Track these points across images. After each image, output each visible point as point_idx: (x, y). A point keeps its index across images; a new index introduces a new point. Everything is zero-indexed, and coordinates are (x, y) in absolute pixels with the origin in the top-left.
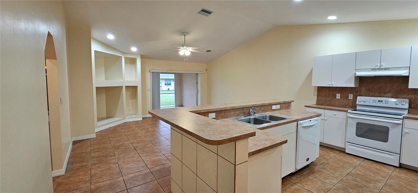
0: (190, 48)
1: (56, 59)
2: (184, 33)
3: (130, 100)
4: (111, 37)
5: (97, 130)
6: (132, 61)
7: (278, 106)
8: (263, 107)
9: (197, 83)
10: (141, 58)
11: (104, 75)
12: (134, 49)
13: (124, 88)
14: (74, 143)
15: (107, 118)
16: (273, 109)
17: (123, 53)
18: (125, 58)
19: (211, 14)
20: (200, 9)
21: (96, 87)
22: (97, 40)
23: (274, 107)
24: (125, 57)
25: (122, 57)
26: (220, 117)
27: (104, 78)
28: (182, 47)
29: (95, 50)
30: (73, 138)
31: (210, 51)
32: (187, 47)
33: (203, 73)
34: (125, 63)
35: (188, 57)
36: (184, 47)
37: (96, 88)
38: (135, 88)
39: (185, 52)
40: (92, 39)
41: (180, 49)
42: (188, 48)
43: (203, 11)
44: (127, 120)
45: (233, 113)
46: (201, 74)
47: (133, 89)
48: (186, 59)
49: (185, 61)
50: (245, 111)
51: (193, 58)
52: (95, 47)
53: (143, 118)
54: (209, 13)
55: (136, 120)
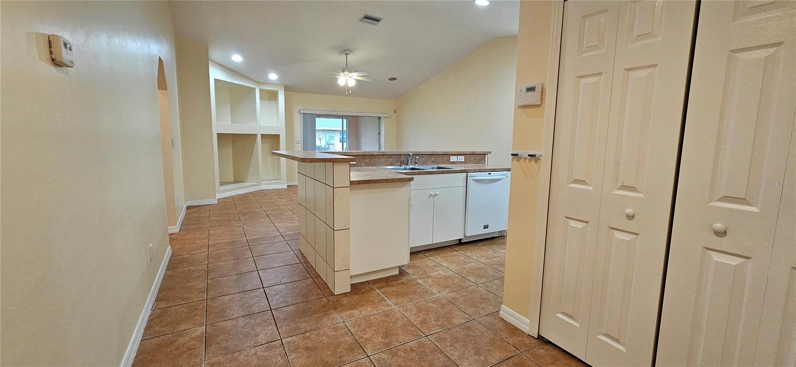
0: (356, 73)
1: (166, 89)
2: (346, 51)
3: (269, 157)
4: (237, 58)
5: (219, 196)
6: (272, 96)
7: (462, 158)
8: (434, 156)
9: (379, 133)
10: (285, 91)
11: (230, 117)
12: (273, 76)
13: (259, 137)
14: (188, 208)
15: (235, 182)
16: (451, 161)
17: (258, 83)
18: (261, 91)
19: (381, 22)
20: (362, 15)
21: (217, 134)
22: (218, 64)
23: (453, 159)
24: (260, 89)
25: (255, 88)
26: (363, 164)
27: (230, 121)
28: (343, 74)
29: (215, 79)
30: (187, 202)
31: (395, 79)
32: (350, 72)
33: (389, 116)
34: (261, 99)
35: (352, 89)
36: (346, 73)
37: (218, 136)
38: (277, 137)
39: (348, 80)
40: (211, 62)
41: (339, 75)
42: (350, 75)
43: (366, 17)
44: (264, 187)
45: (383, 160)
46: (385, 117)
47: (273, 139)
48: (348, 92)
49: (346, 95)
50: (403, 159)
51: (361, 90)
52: (215, 74)
53: (288, 186)
54: (377, 20)
55: (278, 188)
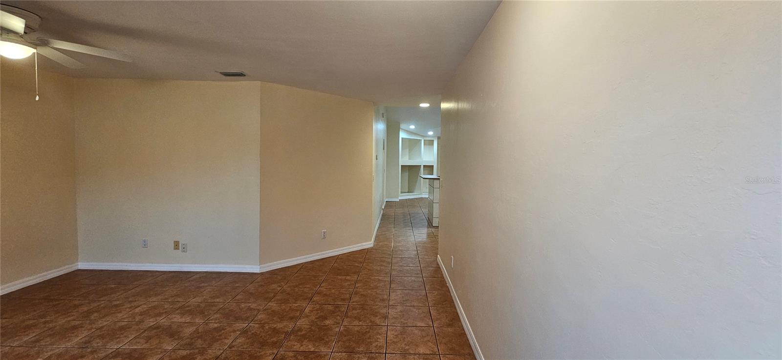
4: (413, 127)
5: (400, 199)
6: (430, 143)
10: (437, 140)
12: (431, 133)
13: (422, 167)
14: (387, 202)
15: (408, 192)
17: (423, 136)
21: (401, 165)
22: (404, 130)
24: (424, 140)
25: (421, 140)
27: (408, 158)
29: (402, 138)
30: (387, 199)
34: (424, 145)
38: (432, 167)
40: (400, 130)
44: (423, 196)
47: (429, 168)
52: (402, 135)
